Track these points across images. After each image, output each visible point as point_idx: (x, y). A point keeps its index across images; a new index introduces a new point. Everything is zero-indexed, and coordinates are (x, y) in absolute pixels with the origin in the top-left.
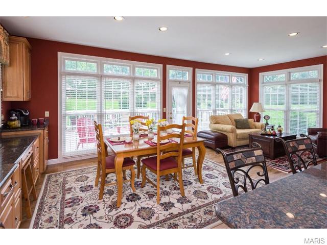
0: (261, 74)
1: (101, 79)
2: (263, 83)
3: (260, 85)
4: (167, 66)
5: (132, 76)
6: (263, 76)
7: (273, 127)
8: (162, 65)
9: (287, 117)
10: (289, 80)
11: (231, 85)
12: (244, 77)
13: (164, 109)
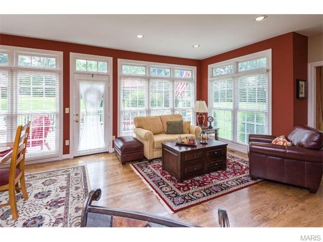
0: (210, 66)
2: (212, 77)
3: (208, 79)
6: (212, 68)
7: (216, 131)
8: (62, 53)
9: (234, 118)
10: (237, 72)
11: (173, 80)
12: (192, 71)
13: (67, 109)
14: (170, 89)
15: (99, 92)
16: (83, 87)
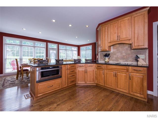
0: (81, 47)
1: (21, 46)
4: (48, 43)
5: (34, 46)
8: (46, 43)
10: (86, 49)
11: (72, 50)
13: (47, 57)
15: (54, 53)
16: (51, 51)
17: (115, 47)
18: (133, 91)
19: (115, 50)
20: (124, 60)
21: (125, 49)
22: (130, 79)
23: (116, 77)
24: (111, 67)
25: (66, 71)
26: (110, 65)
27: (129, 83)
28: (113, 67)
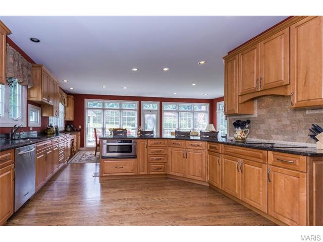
0: (218, 103)
2: (220, 110)
3: (217, 111)
8: (138, 102)
12: (206, 106)
13: (141, 126)
14: (191, 118)
15: (153, 119)
17: (263, 105)
18: (276, 211)
19: (263, 112)
20: (286, 136)
21: (287, 107)
22: (270, 181)
23: (241, 172)
24: (233, 149)
25: (146, 149)
26: (231, 146)
27: (268, 190)
28: (236, 149)
